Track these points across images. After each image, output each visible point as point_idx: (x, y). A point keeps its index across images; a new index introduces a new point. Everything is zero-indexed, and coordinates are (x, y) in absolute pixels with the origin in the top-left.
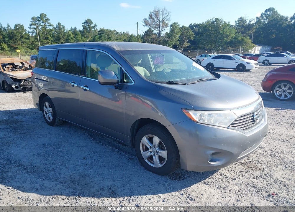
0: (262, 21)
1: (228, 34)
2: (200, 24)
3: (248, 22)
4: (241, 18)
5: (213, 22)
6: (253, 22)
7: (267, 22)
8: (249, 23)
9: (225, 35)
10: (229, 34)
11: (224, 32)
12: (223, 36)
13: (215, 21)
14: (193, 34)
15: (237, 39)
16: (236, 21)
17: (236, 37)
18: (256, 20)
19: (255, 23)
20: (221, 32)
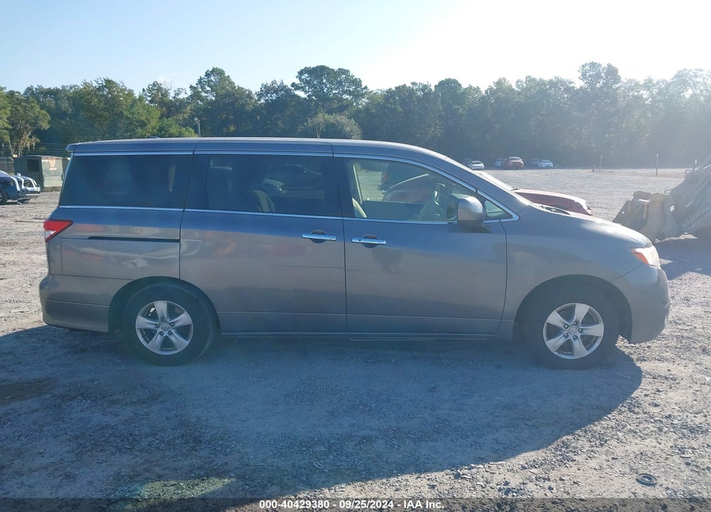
0: (204, 94)
1: (143, 118)
2: (58, 90)
3: (172, 95)
4: (154, 85)
5: (100, 89)
6: (182, 96)
7: (213, 98)
8: (174, 98)
9: (137, 121)
10: (147, 119)
11: (133, 114)
12: (131, 124)
13: (105, 86)
14: (45, 115)
15: (166, 131)
16: (144, 90)
17: (164, 127)
18: (189, 93)
19: (188, 98)
20: (126, 113)
